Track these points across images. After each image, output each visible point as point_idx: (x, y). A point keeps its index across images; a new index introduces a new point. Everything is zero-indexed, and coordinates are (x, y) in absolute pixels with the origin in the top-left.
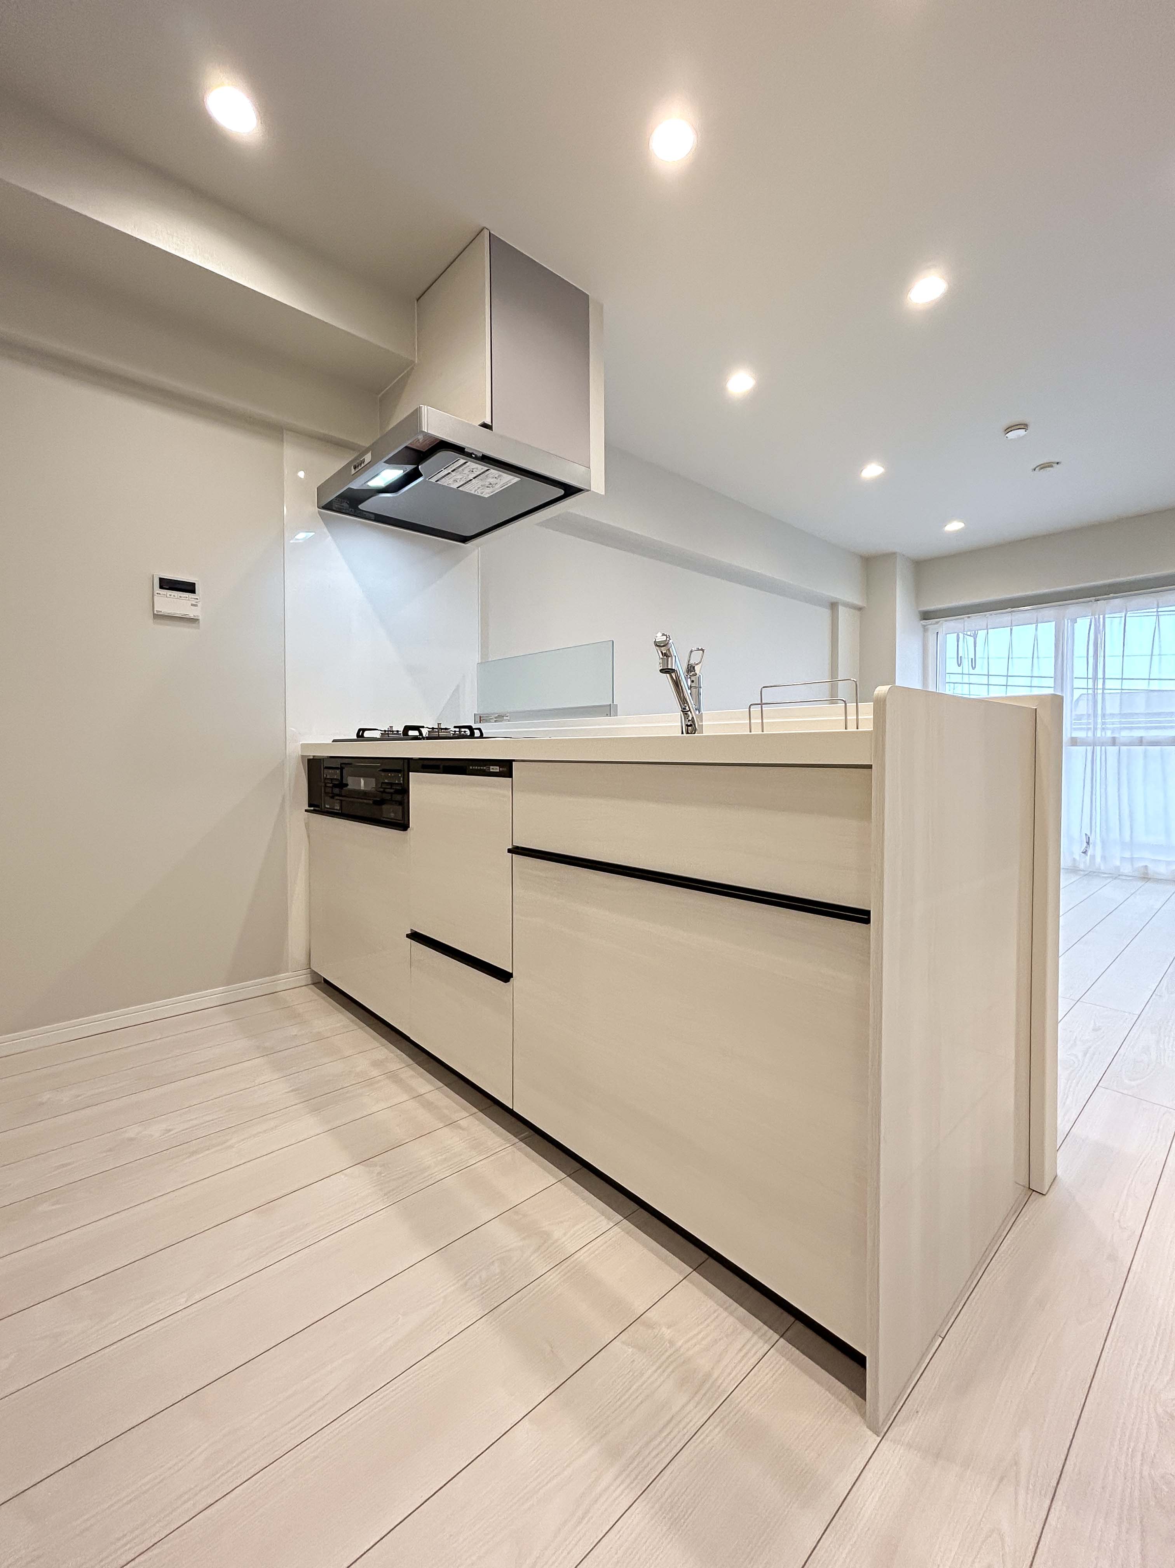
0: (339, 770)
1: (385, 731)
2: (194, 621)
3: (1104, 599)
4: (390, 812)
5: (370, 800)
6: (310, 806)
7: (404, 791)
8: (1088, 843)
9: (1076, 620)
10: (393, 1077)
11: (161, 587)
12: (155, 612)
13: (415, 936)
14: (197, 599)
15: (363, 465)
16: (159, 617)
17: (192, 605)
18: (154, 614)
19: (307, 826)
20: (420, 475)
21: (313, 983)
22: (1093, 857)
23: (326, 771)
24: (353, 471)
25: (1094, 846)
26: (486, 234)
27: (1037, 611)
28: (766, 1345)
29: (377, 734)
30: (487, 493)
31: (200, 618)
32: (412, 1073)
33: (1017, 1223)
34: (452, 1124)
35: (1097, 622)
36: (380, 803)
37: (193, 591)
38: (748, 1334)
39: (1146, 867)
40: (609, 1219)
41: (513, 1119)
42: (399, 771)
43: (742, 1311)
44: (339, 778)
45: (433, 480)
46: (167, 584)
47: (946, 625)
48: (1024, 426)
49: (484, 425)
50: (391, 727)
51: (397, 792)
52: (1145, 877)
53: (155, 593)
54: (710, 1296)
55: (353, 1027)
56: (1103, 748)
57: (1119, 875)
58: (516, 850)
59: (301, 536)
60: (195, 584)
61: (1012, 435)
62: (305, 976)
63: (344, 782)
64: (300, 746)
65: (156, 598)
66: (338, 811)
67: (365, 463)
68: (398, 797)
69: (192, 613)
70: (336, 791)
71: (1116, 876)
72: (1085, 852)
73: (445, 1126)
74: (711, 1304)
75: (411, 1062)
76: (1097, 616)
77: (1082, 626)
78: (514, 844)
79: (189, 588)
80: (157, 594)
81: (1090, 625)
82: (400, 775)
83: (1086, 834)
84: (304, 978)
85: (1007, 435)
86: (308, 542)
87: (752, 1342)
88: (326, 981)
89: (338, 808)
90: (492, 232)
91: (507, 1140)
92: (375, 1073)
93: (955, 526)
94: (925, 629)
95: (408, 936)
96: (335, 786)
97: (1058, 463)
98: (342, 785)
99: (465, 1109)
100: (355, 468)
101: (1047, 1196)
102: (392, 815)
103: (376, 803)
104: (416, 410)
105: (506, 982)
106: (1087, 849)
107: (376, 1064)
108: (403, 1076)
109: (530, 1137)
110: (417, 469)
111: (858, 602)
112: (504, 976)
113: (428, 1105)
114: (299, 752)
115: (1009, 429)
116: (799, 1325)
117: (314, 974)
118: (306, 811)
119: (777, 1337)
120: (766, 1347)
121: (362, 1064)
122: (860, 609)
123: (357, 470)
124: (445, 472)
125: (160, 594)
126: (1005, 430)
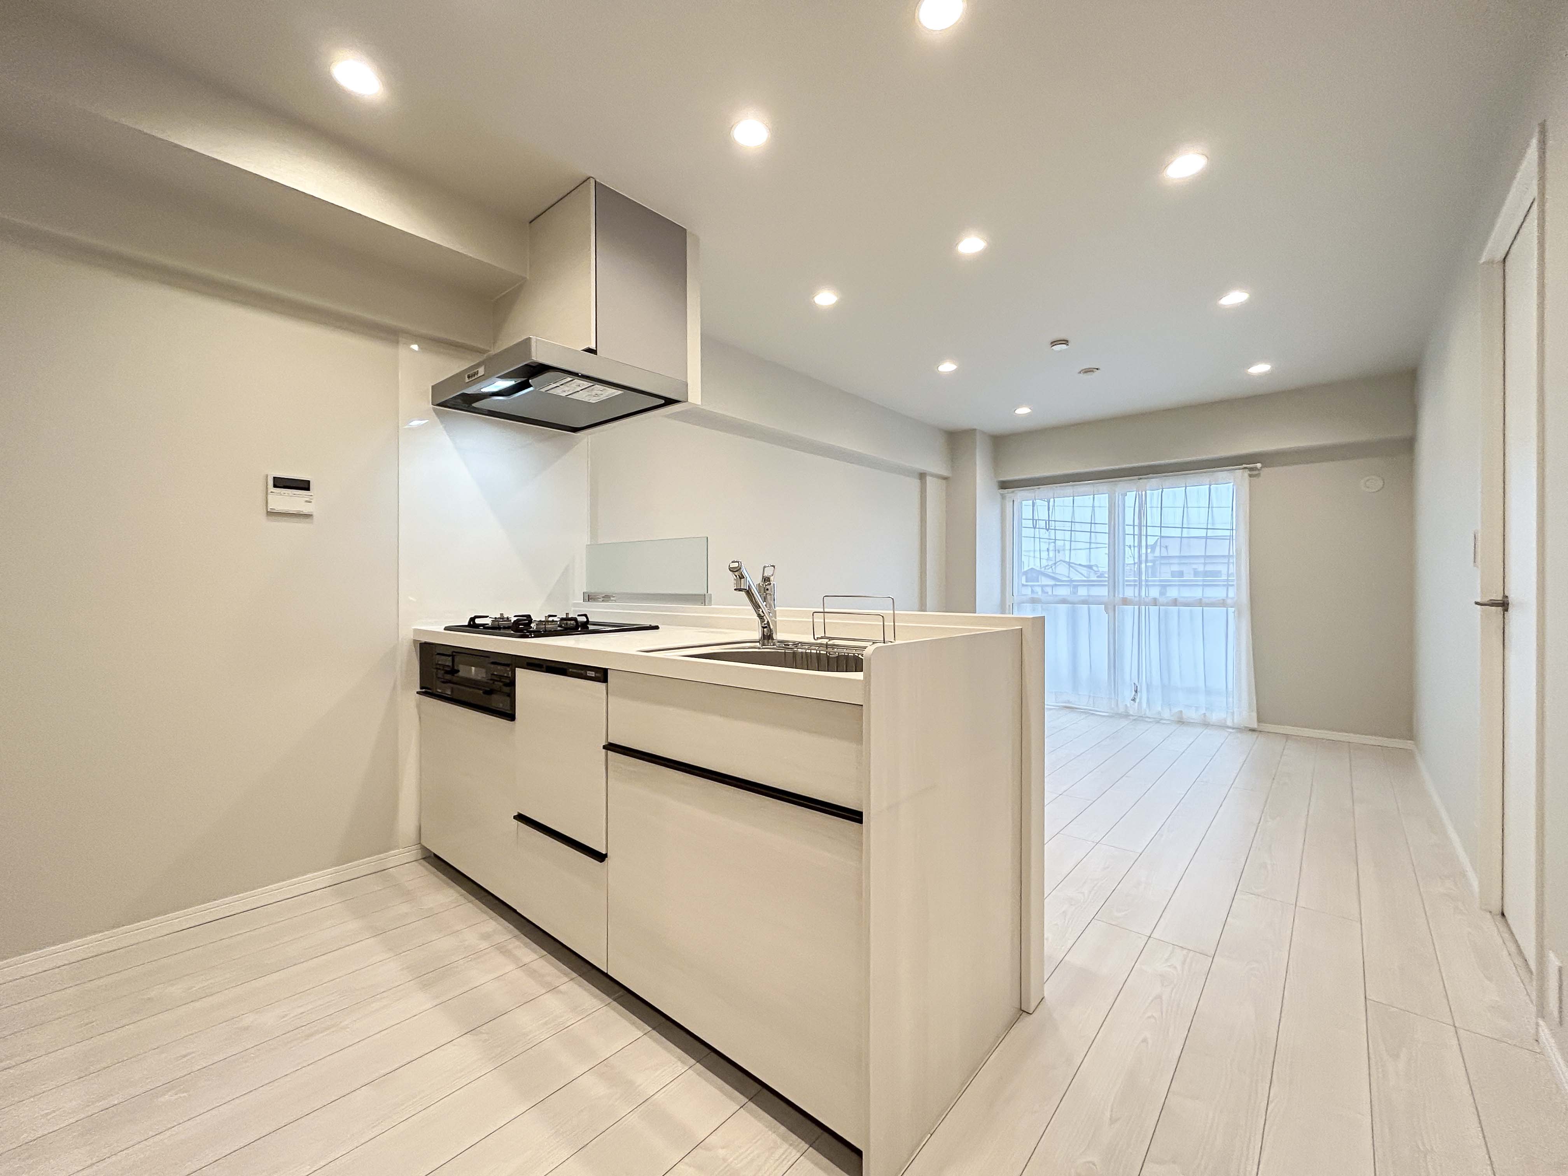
0: (451, 657)
1: (496, 618)
2: (308, 516)
3: (1145, 478)
4: (498, 702)
5: (480, 689)
6: (421, 688)
7: (512, 683)
8: (1136, 691)
9: (1126, 493)
10: (501, 949)
11: (275, 486)
12: (269, 510)
13: (521, 818)
14: (311, 496)
15: (476, 377)
16: (271, 514)
17: (307, 501)
18: (267, 512)
19: (418, 706)
20: (530, 386)
21: (424, 857)
22: (1140, 704)
23: (438, 656)
24: (467, 380)
25: (1141, 692)
26: (592, 182)
27: (1094, 486)
28: (798, 1154)
29: (488, 621)
30: (593, 400)
31: (314, 514)
32: (517, 943)
33: (1005, 1039)
34: (553, 989)
35: (1141, 497)
36: (490, 692)
37: (308, 489)
38: (785, 1146)
39: (1181, 712)
40: (683, 1062)
41: (608, 980)
42: (508, 665)
43: (783, 1129)
44: (450, 664)
45: (543, 390)
46: (281, 483)
47: (1020, 494)
48: (1065, 342)
49: (589, 350)
50: (502, 614)
51: (506, 685)
52: (1181, 722)
53: (269, 491)
54: (760, 1119)
55: (463, 901)
56: (1147, 607)
57: (1161, 719)
58: (611, 747)
59: (415, 423)
60: (309, 481)
61: (1058, 348)
62: (415, 851)
63: (456, 668)
64: (412, 631)
65: (270, 497)
66: (449, 696)
67: (479, 375)
68: (506, 689)
69: (306, 509)
70: (448, 677)
71: (1158, 721)
72: (1134, 700)
73: (547, 993)
74: (760, 1126)
75: (517, 932)
76: (1140, 493)
77: (1131, 497)
78: (609, 741)
79: (304, 485)
80: (272, 492)
81: (1136, 497)
82: (508, 669)
83: (1134, 684)
84: (414, 853)
85: (1053, 347)
86: (420, 427)
87: (789, 1151)
88: (435, 855)
89: (449, 693)
90: (598, 180)
91: (602, 1001)
92: (484, 945)
93: (1023, 411)
94: (1003, 497)
95: (515, 817)
96: (447, 672)
97: (1097, 369)
98: (454, 671)
99: (566, 974)
100: (469, 377)
101: (1031, 1015)
102: (501, 705)
103: (486, 692)
104: (527, 339)
105: (601, 862)
106: (1136, 697)
107: (486, 937)
108: (510, 947)
109: (622, 996)
110: (528, 381)
111: (945, 473)
112: (601, 857)
113: (532, 973)
114: (411, 636)
115: (1054, 343)
116: (826, 1135)
117: (424, 849)
118: (417, 693)
119: (807, 1146)
120: (798, 1155)
121: (471, 937)
122: (945, 478)
123: (471, 380)
124: (555, 385)
125: (273, 492)
126: (1052, 343)
